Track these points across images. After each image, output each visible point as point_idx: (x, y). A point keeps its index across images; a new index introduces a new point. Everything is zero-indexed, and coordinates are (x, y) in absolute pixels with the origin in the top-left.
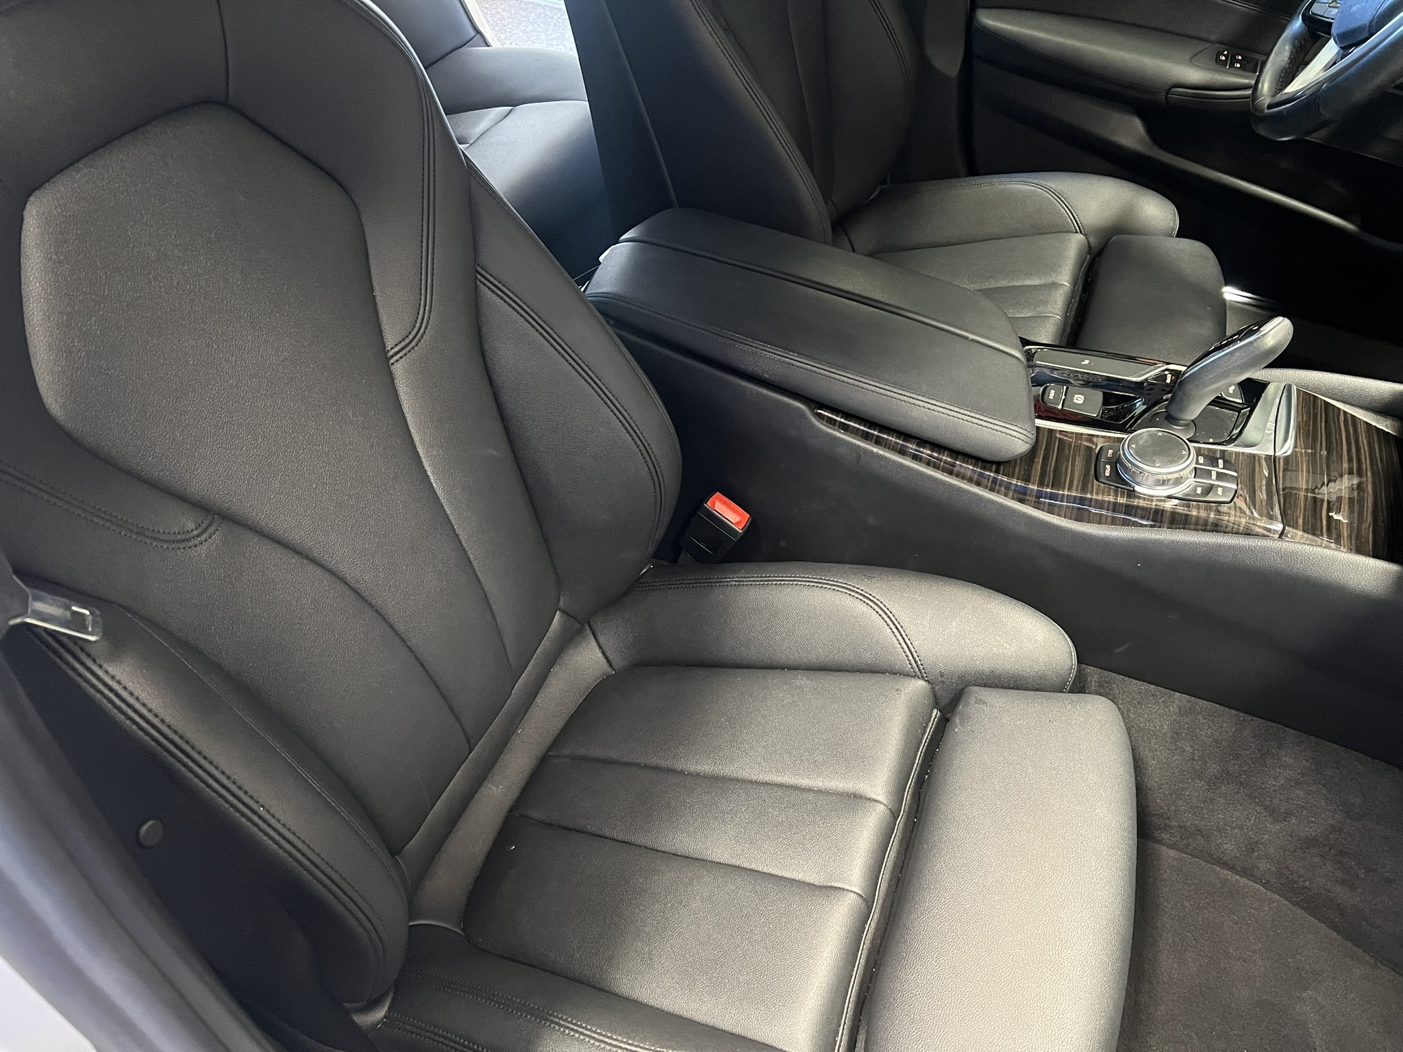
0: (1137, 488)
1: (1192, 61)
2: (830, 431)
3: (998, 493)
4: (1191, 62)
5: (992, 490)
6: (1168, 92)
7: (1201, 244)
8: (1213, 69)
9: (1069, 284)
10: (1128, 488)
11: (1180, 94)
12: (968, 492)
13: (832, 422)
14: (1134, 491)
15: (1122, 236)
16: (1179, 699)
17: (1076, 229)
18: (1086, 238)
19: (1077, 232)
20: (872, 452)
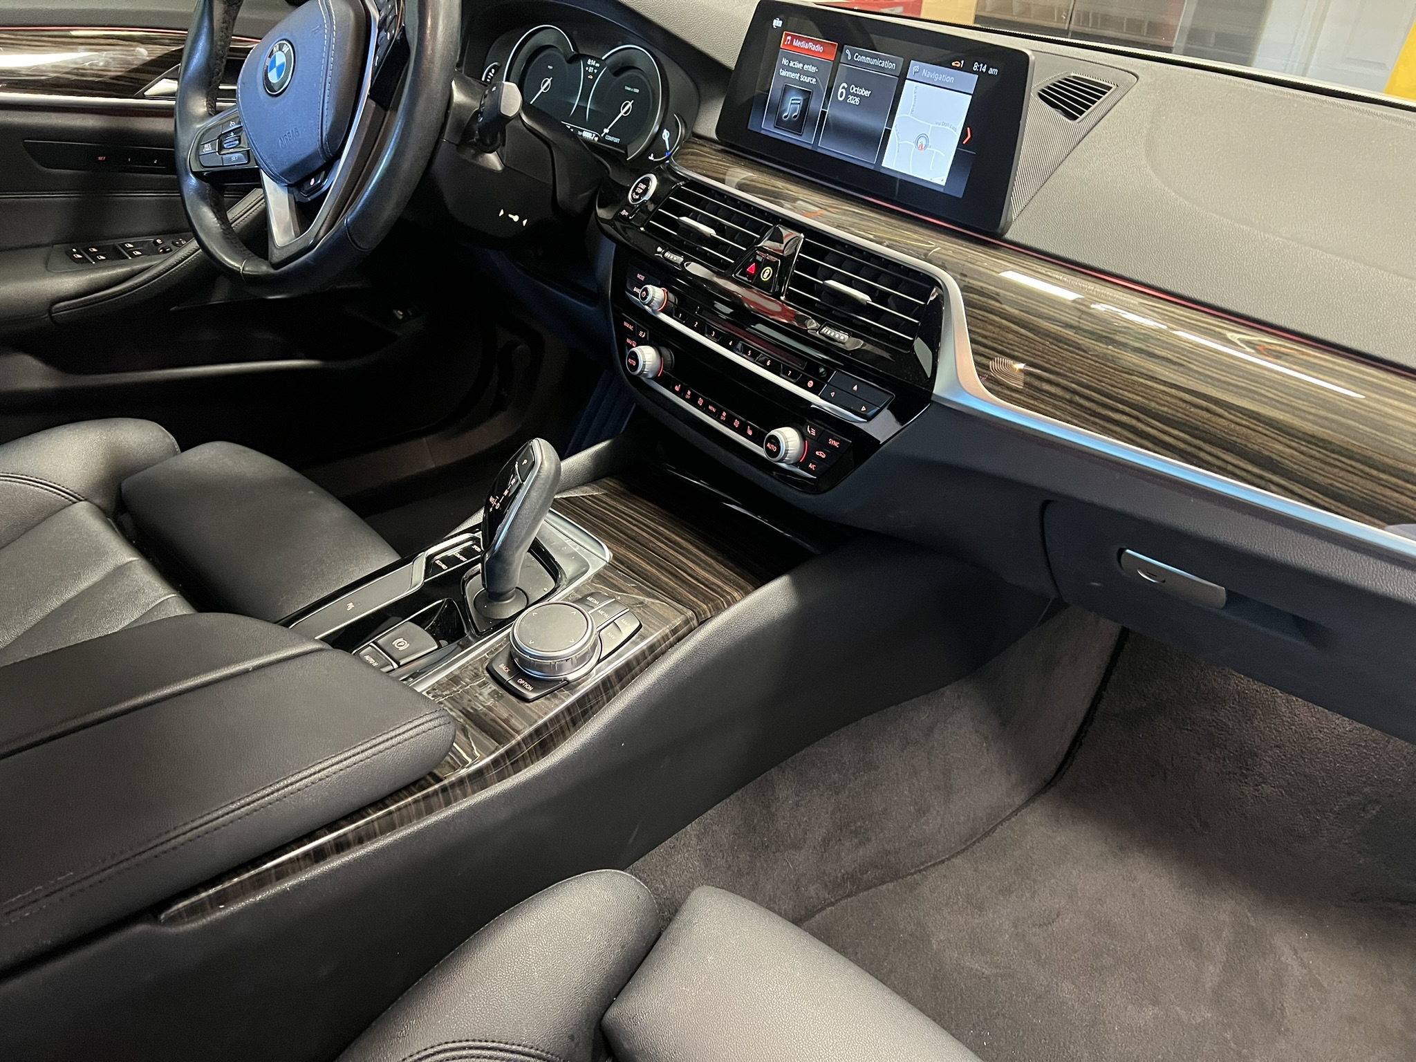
0: (571, 677)
1: (49, 268)
2: (203, 922)
3: (456, 800)
4: (48, 271)
5: (448, 803)
6: (50, 312)
7: (218, 444)
8: (80, 271)
9: (137, 557)
10: (561, 684)
11: (65, 308)
12: (427, 828)
13: (194, 911)
14: (568, 682)
15: (130, 478)
16: (692, 829)
17: (70, 500)
18: (90, 502)
19: (75, 503)
20: (285, 891)
